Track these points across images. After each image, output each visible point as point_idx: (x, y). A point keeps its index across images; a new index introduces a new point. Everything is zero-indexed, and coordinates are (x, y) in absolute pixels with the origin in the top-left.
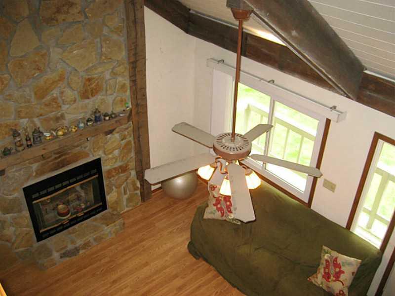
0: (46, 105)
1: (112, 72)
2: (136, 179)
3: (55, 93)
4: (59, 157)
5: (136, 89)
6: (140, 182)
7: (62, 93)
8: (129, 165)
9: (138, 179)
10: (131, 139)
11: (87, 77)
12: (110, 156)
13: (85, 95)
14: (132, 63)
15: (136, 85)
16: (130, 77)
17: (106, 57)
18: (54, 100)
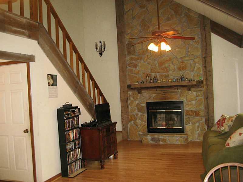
0: (162, 69)
1: (194, 61)
2: (204, 123)
3: (167, 65)
4: (164, 95)
5: (206, 71)
6: (207, 126)
7: (169, 65)
8: (200, 113)
9: (206, 124)
10: (203, 98)
11: (182, 61)
12: (189, 103)
13: (179, 69)
14: (204, 58)
15: (206, 69)
16: (203, 65)
17: (190, 53)
18: (166, 68)
